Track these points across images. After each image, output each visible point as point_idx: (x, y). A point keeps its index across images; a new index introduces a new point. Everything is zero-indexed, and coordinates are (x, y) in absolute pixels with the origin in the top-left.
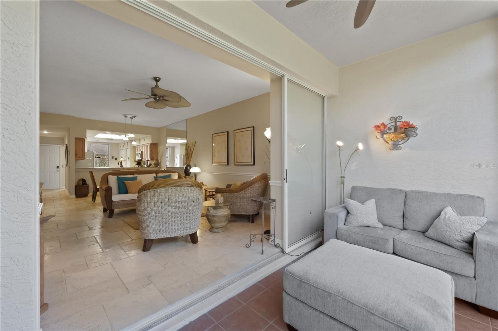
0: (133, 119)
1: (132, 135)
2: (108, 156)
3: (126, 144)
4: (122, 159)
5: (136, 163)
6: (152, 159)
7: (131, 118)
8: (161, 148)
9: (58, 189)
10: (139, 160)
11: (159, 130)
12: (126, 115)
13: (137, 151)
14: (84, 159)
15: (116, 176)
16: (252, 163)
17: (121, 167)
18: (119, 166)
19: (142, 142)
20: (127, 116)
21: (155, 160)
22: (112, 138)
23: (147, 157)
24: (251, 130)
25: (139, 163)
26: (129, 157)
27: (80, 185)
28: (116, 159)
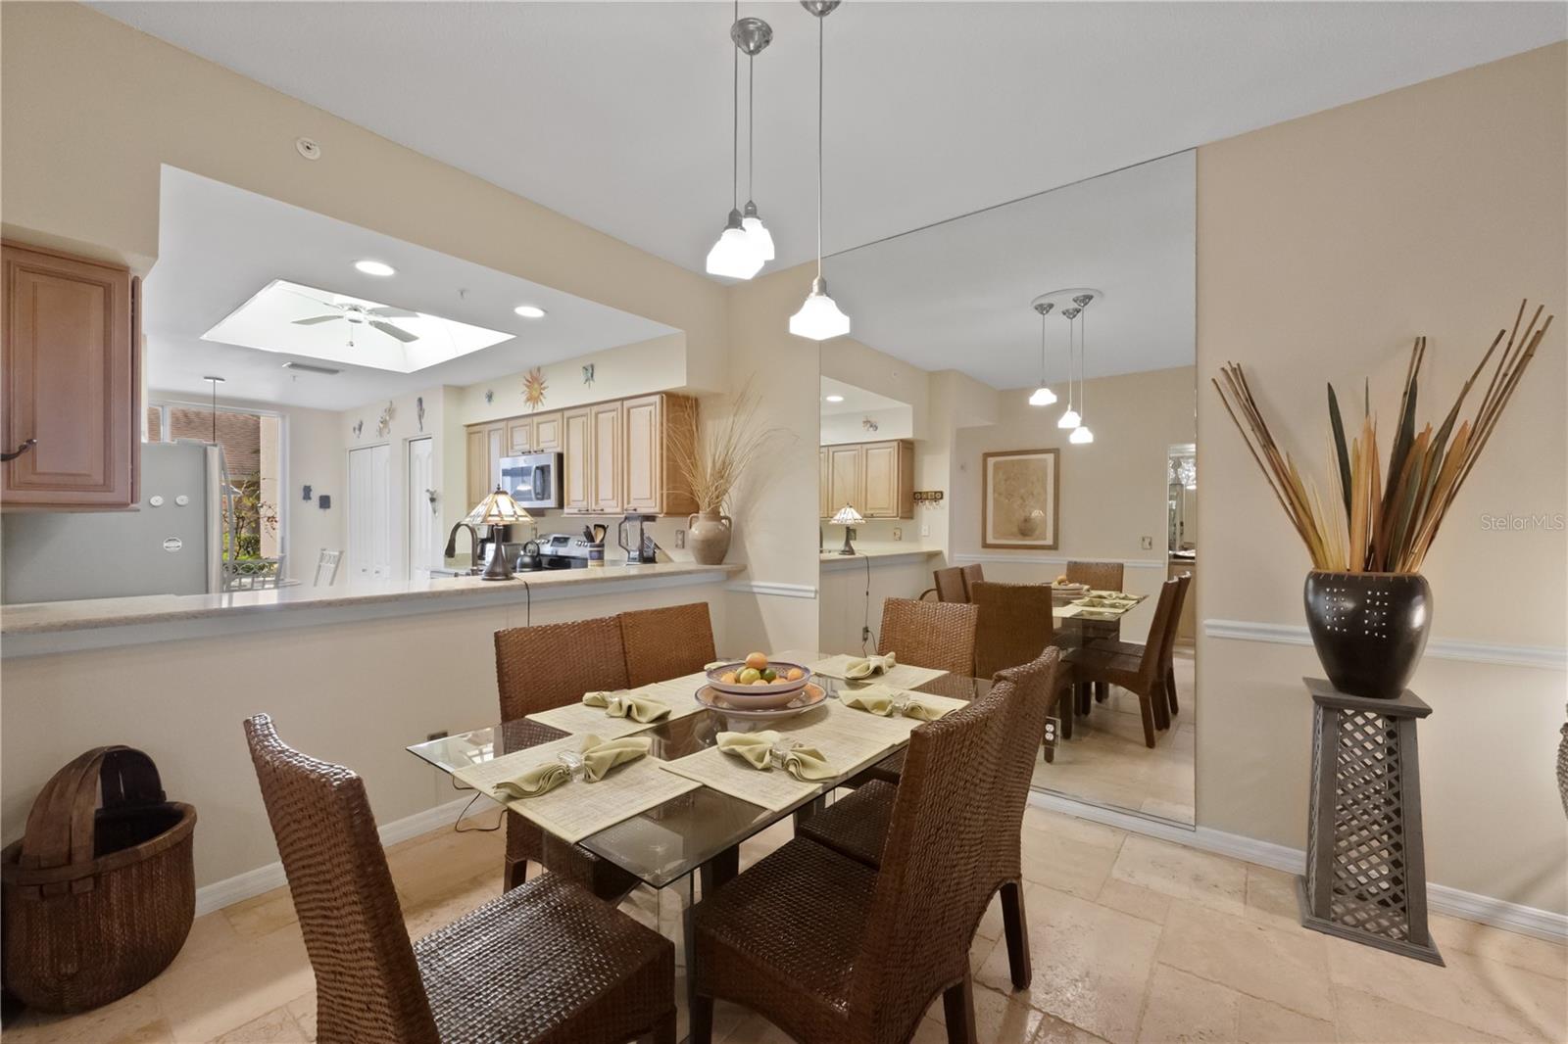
3: (407, 414)
21: (702, 514)
23: (620, 486)
26: (440, 490)
27: (80, 857)
28: (325, 502)
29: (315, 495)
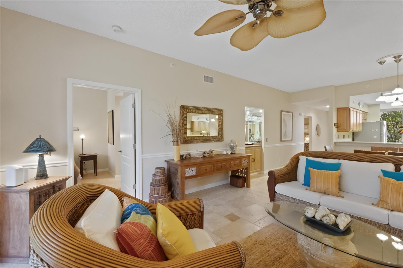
12: (382, 60)
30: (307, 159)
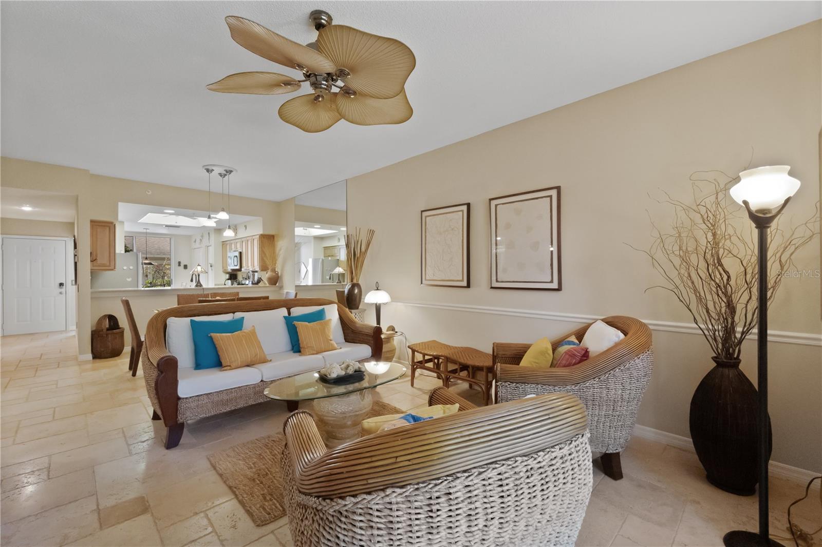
0: (227, 177)
1: (223, 216)
2: (169, 259)
3: (206, 236)
4: (199, 268)
5: (227, 276)
6: (264, 268)
7: (220, 175)
8: (282, 245)
9: (61, 332)
10: (233, 270)
11: (278, 206)
12: (210, 168)
13: (230, 252)
14: (112, 270)
15: (189, 319)
16: (555, 285)
17: (197, 286)
18: (193, 285)
19: (242, 234)
20: (213, 170)
21: (269, 271)
22: (176, 224)
23: (252, 262)
24: (551, 197)
25: (233, 276)
26: (213, 264)
27: (104, 331)
28: (185, 267)
29: (182, 265)
30: (191, 320)
